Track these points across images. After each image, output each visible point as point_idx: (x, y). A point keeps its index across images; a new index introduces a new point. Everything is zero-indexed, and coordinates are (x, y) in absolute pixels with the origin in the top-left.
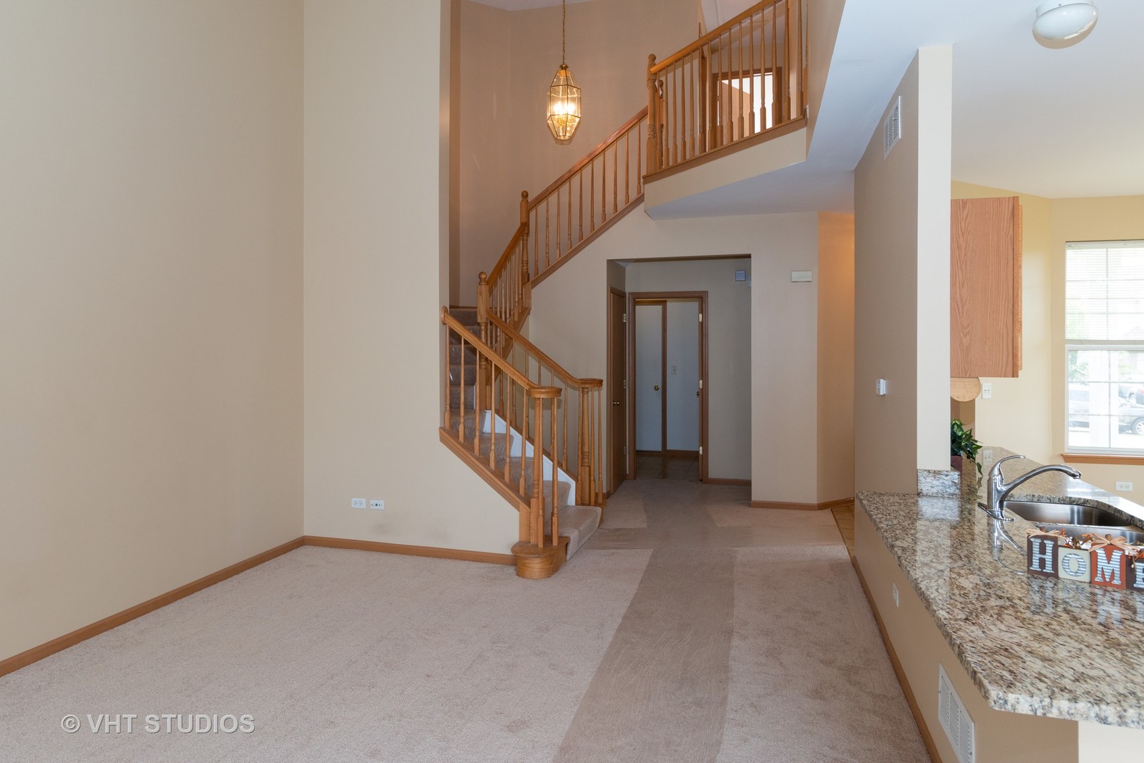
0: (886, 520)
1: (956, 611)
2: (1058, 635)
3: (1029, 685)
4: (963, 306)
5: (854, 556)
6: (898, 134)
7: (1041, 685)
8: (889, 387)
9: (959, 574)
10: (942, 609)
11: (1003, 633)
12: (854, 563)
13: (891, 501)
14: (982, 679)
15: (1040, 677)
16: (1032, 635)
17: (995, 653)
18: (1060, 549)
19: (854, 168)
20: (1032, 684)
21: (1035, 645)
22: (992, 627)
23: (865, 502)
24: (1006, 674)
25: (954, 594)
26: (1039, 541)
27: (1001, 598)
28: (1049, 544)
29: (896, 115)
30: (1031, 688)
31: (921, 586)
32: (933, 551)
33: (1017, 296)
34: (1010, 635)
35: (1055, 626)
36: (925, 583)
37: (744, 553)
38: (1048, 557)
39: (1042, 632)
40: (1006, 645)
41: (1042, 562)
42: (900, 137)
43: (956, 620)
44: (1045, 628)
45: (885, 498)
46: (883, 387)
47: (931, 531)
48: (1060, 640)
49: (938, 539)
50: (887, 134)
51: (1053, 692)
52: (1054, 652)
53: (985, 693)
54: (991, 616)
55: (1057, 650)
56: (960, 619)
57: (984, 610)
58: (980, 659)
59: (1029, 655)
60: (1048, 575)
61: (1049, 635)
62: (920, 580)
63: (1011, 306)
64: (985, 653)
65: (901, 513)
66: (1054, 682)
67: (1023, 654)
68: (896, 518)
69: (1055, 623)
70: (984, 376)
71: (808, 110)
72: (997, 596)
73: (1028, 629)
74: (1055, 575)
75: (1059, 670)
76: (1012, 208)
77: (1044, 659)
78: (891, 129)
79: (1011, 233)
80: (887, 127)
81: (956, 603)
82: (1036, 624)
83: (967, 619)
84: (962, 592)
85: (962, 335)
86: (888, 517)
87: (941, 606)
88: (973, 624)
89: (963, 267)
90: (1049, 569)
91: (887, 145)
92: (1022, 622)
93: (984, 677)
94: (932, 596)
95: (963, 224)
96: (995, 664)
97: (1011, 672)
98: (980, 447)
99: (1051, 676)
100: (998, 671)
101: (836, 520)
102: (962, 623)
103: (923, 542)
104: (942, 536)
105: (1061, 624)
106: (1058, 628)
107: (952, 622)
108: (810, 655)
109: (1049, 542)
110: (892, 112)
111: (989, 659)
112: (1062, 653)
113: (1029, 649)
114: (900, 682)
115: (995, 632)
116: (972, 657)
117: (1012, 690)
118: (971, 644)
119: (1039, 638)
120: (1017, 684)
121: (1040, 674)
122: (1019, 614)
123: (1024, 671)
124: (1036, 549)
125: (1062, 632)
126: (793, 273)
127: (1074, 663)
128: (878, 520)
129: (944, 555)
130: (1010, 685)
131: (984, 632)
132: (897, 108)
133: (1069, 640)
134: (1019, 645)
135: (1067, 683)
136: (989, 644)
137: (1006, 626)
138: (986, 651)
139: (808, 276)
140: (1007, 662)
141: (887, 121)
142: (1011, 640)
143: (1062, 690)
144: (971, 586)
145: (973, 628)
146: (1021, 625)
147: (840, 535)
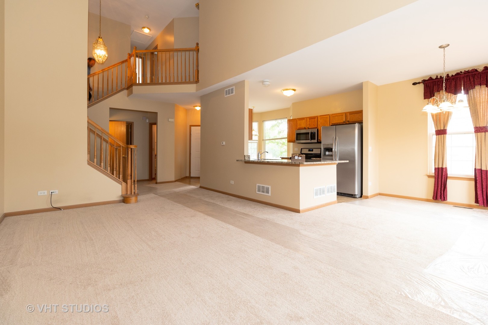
6: (233, 93)
19: (201, 96)
50: (226, 92)
78: (229, 92)
91: (226, 94)
110: (230, 88)
132: (233, 88)
141: (227, 89)
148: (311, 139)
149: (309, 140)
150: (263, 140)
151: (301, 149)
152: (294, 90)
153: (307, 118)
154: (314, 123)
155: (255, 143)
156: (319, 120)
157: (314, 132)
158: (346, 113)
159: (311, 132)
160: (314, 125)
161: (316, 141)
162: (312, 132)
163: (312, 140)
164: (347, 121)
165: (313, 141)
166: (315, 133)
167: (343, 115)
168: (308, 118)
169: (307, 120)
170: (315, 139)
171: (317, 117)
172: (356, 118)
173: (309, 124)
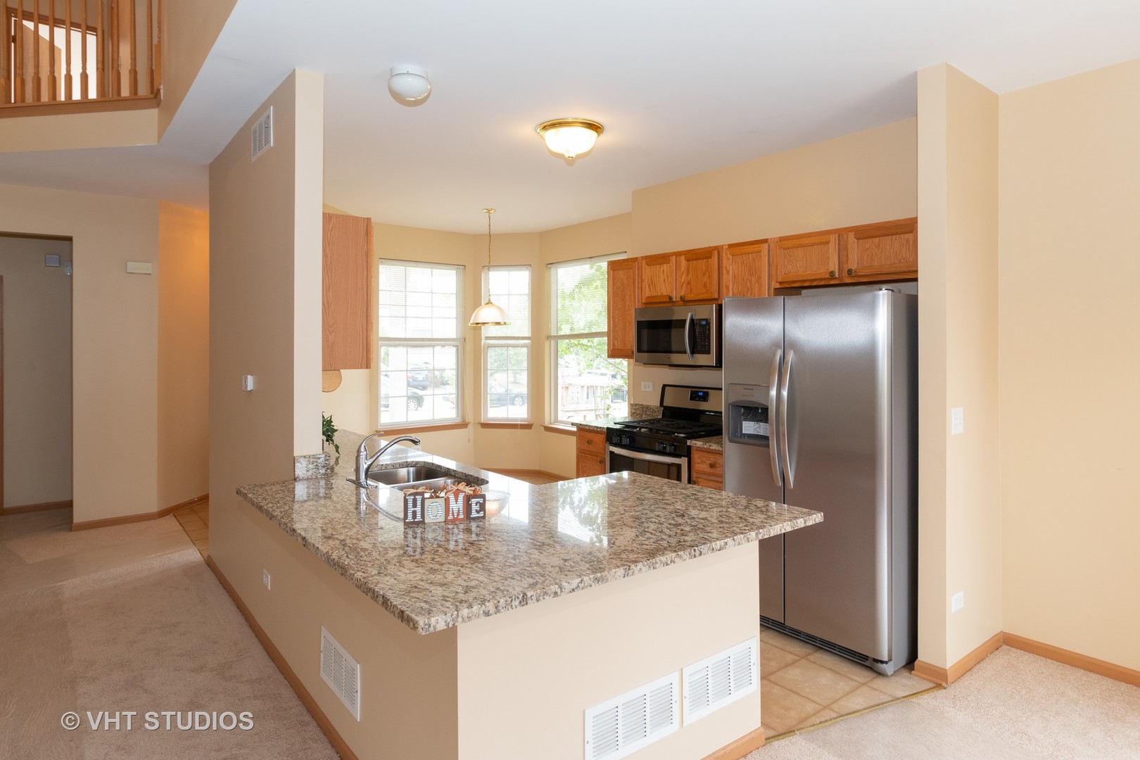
0: (277, 507)
1: (369, 569)
2: (442, 564)
3: (441, 607)
4: (329, 308)
5: (209, 556)
6: (270, 141)
7: (448, 604)
8: (256, 383)
9: (358, 539)
10: (358, 571)
11: (408, 576)
12: (210, 563)
13: (274, 489)
14: (410, 614)
15: (445, 598)
16: (427, 570)
17: (409, 592)
18: (426, 500)
19: (209, 162)
20: (442, 605)
21: (432, 576)
22: (399, 573)
23: (250, 495)
24: (423, 604)
25: (361, 556)
26: (412, 497)
27: (395, 549)
28: (419, 498)
29: (267, 122)
30: (443, 609)
31: (334, 557)
32: (329, 525)
33: (370, 301)
34: (413, 575)
35: (438, 559)
36: (335, 554)
37: (73, 586)
38: (418, 509)
39: (431, 566)
40: (414, 583)
41: (414, 513)
42: (272, 145)
43: (372, 576)
44: (432, 562)
45: (267, 488)
46: (250, 383)
47: (319, 509)
48: (445, 568)
49: (329, 514)
50: (255, 139)
51: (457, 606)
52: (445, 578)
53: (414, 624)
54: (395, 565)
55: (447, 575)
56: (375, 575)
57: (389, 562)
58: (402, 601)
59: (432, 585)
60: (418, 523)
61: (437, 566)
62: (330, 552)
63: (365, 309)
64: (404, 595)
65: (288, 499)
66: (454, 599)
67: (427, 586)
68: (285, 504)
69: (436, 557)
70: (345, 368)
71: (162, 91)
72: (392, 548)
73: (422, 566)
74: (423, 522)
75: (454, 589)
76: (366, 226)
77: (442, 585)
78: (260, 136)
79: (366, 247)
80: (255, 131)
81: (367, 563)
82: (426, 561)
83: (379, 573)
84: (367, 553)
85: (328, 332)
86: (278, 505)
87: (356, 569)
88: (385, 575)
89: (329, 273)
90: (419, 518)
91: (255, 149)
92: (417, 563)
93: (411, 612)
94: (346, 563)
95: (329, 235)
96: (413, 600)
97: (425, 602)
98: (336, 430)
99: (451, 595)
100: (418, 605)
101: (180, 524)
102: (378, 577)
103: (318, 520)
104: (331, 511)
105: (440, 556)
106: (439, 559)
107: (370, 579)
108: (178, 669)
109: (419, 497)
110: (263, 118)
111: (408, 598)
112: (450, 577)
113: (429, 581)
114: (272, 660)
115: (403, 577)
116: (396, 601)
117: (432, 615)
118: (391, 591)
119: (432, 571)
120: (434, 609)
121: (444, 596)
122: (412, 558)
123: (433, 598)
124: (410, 505)
125: (444, 561)
126: (129, 263)
127: (459, 581)
128: (270, 510)
129: (339, 527)
130: (429, 612)
131: (395, 579)
132: (269, 117)
133: (450, 566)
134: (422, 580)
135: (461, 596)
136: (403, 586)
137: (408, 569)
138: (403, 593)
139: (146, 267)
140: (420, 595)
141: (256, 126)
142: (415, 579)
143: (461, 603)
144: (371, 546)
145: (387, 578)
146: (417, 565)
147: (188, 538)
148: (693, 352)
149: (685, 352)
150: (549, 337)
151: (664, 387)
152: (594, 127)
153: (678, 254)
154: (706, 278)
155: (517, 346)
156: (727, 262)
157: (706, 320)
158: (841, 233)
159: (692, 320)
160: (705, 285)
161: (711, 359)
162: (697, 317)
163: (697, 356)
164: (845, 273)
165: (701, 359)
166: (708, 322)
167: (828, 243)
168: (683, 257)
169: (678, 266)
170: (708, 352)
171: (718, 249)
172: (885, 256)
173: (689, 283)
